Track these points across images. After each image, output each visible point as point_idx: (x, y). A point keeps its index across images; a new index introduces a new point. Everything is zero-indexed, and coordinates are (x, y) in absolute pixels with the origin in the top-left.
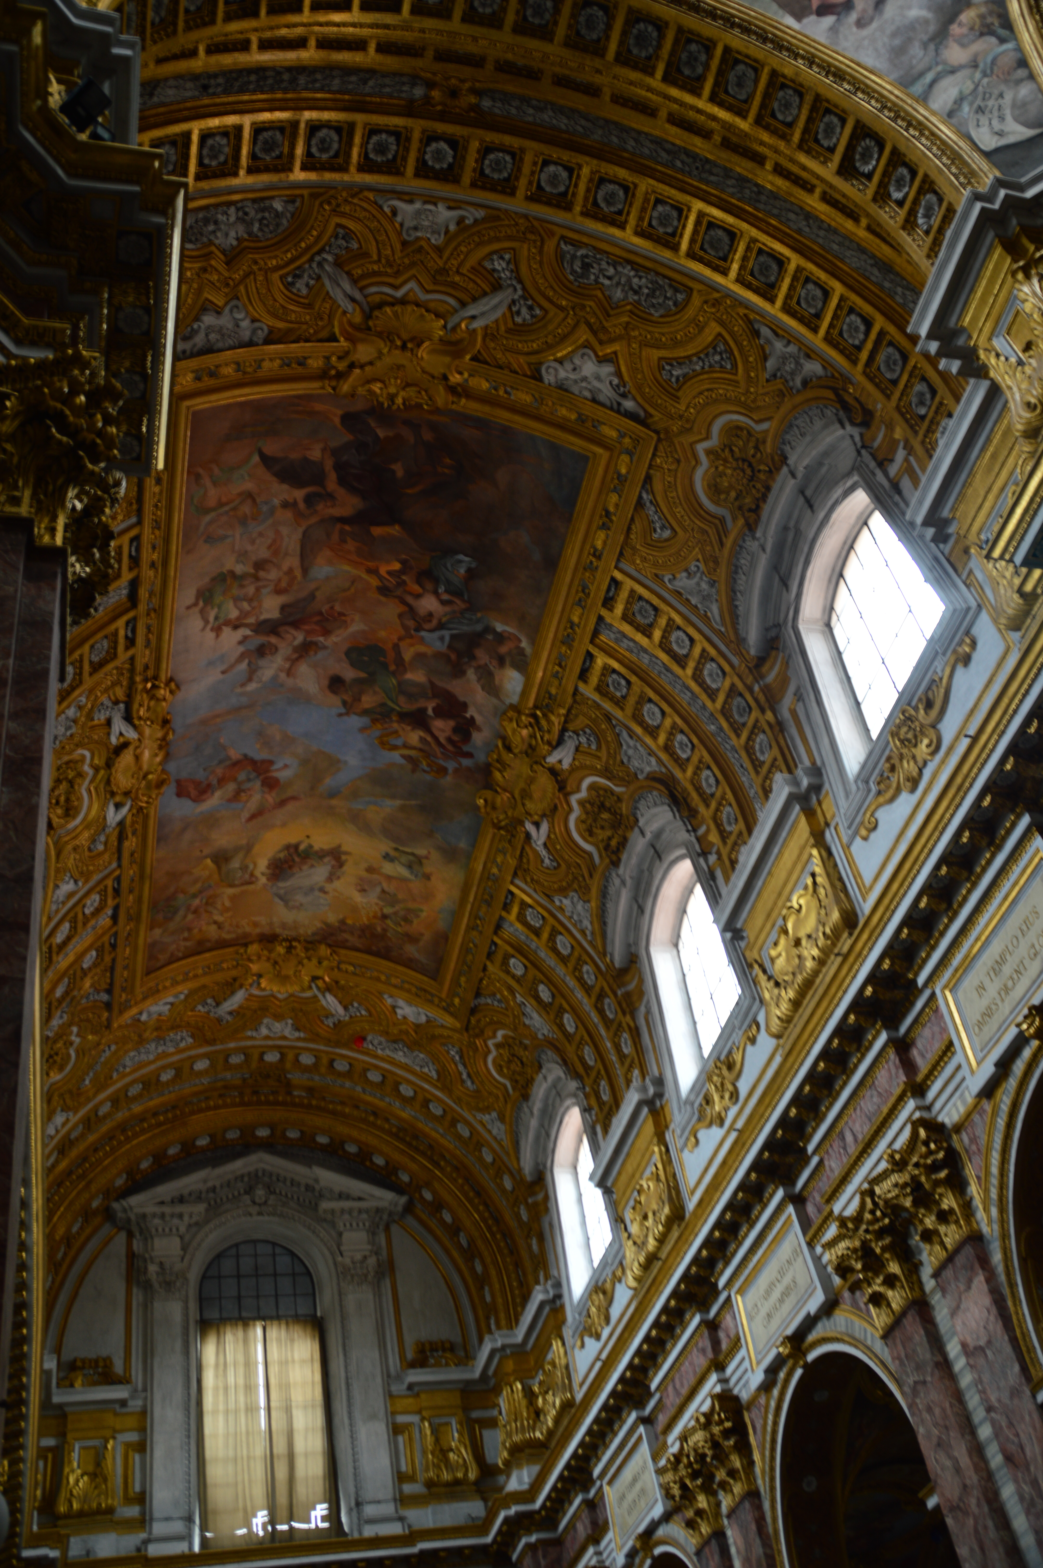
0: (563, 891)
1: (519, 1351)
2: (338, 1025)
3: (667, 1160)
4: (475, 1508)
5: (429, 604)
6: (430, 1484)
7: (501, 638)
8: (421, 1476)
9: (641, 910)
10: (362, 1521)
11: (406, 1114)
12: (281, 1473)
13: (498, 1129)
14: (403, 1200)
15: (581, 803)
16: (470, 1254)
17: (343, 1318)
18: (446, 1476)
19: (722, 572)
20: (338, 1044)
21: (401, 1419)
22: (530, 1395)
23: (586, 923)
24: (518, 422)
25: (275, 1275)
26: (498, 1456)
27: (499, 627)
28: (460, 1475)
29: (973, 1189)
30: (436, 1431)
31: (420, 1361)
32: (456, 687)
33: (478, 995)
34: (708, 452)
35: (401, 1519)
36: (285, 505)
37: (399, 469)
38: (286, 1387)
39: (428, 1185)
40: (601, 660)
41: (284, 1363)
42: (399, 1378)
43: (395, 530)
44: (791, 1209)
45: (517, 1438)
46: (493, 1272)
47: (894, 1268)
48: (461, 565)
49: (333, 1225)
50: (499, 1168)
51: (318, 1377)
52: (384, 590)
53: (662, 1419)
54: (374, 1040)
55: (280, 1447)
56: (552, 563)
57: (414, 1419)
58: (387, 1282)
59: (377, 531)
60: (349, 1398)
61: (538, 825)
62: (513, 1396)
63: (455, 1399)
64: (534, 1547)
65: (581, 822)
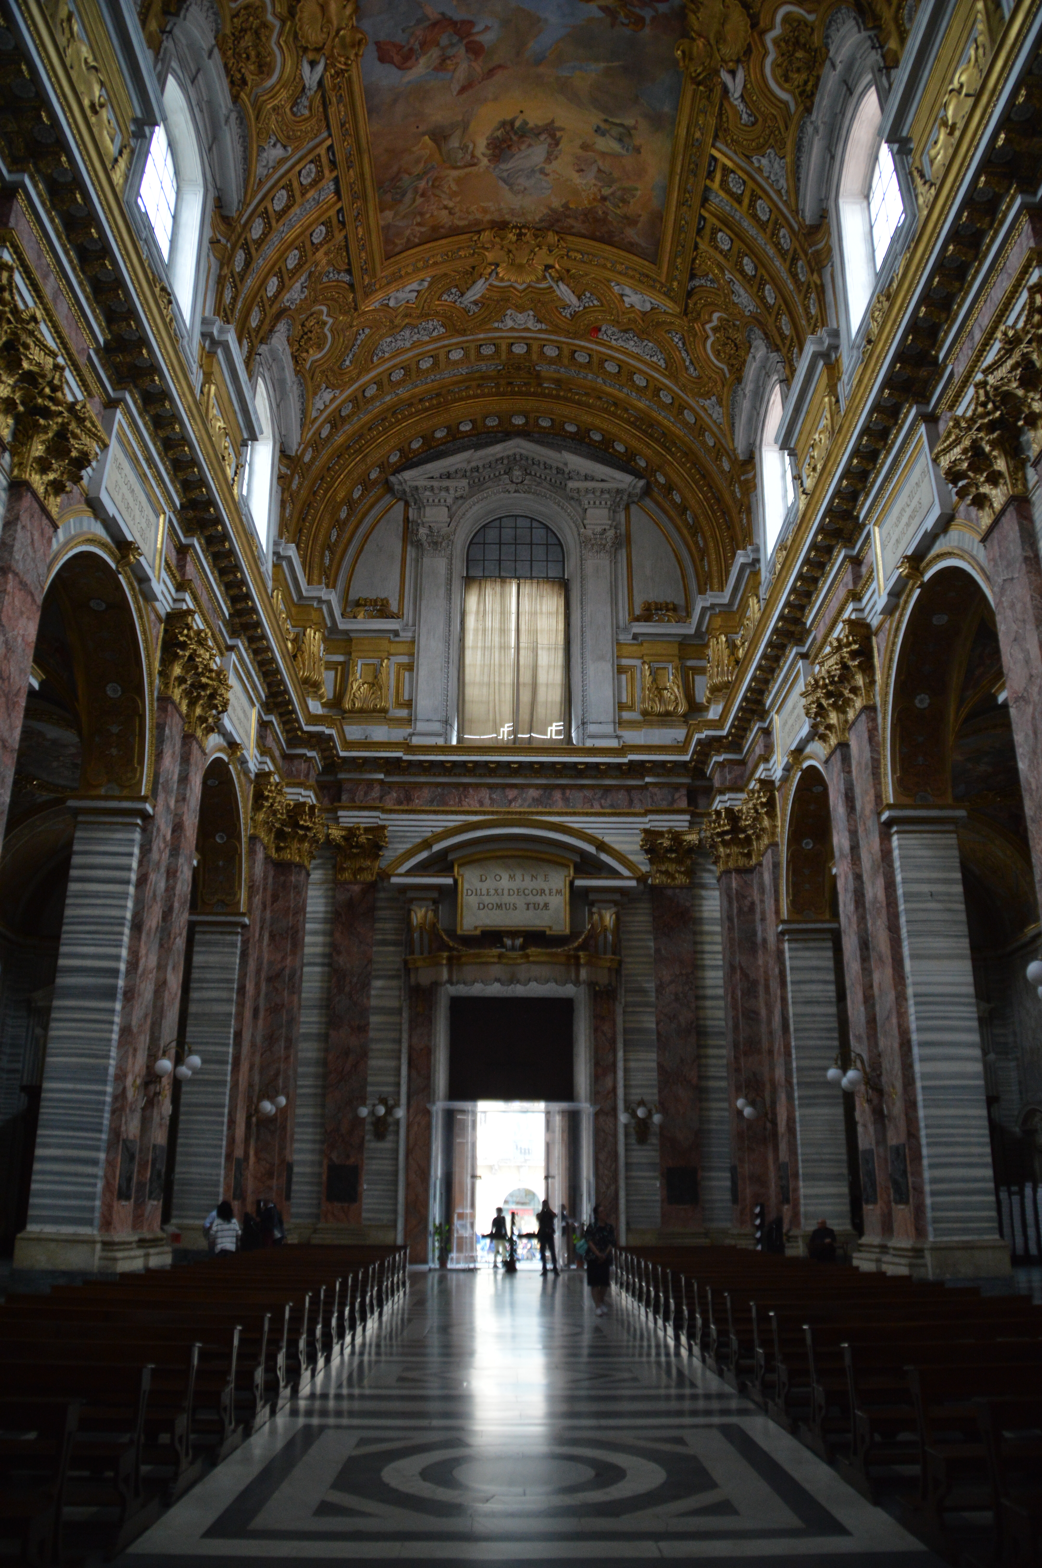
0: (760, 149)
1: (727, 606)
2: (574, 315)
3: (836, 410)
4: (676, 733)
6: (645, 713)
8: (639, 706)
9: (833, 159)
10: (584, 736)
12: (525, 696)
13: (717, 413)
14: (642, 483)
15: (776, 42)
16: (695, 529)
17: (584, 583)
18: (659, 708)
20: (576, 335)
21: (625, 662)
22: (732, 647)
23: (783, 182)
25: (532, 544)
26: (702, 695)
28: (671, 708)
30: (654, 673)
31: (646, 617)
33: (693, 276)
35: (618, 736)
38: (533, 632)
39: (661, 469)
41: (533, 614)
42: (626, 629)
44: (922, 425)
45: (717, 681)
46: (712, 543)
49: (579, 501)
50: (720, 451)
51: (561, 626)
53: (813, 652)
54: (608, 331)
55: (526, 677)
57: (637, 662)
58: (623, 552)
60: (583, 642)
61: (733, 73)
62: (718, 646)
63: (674, 649)
64: (721, 765)
65: (776, 65)
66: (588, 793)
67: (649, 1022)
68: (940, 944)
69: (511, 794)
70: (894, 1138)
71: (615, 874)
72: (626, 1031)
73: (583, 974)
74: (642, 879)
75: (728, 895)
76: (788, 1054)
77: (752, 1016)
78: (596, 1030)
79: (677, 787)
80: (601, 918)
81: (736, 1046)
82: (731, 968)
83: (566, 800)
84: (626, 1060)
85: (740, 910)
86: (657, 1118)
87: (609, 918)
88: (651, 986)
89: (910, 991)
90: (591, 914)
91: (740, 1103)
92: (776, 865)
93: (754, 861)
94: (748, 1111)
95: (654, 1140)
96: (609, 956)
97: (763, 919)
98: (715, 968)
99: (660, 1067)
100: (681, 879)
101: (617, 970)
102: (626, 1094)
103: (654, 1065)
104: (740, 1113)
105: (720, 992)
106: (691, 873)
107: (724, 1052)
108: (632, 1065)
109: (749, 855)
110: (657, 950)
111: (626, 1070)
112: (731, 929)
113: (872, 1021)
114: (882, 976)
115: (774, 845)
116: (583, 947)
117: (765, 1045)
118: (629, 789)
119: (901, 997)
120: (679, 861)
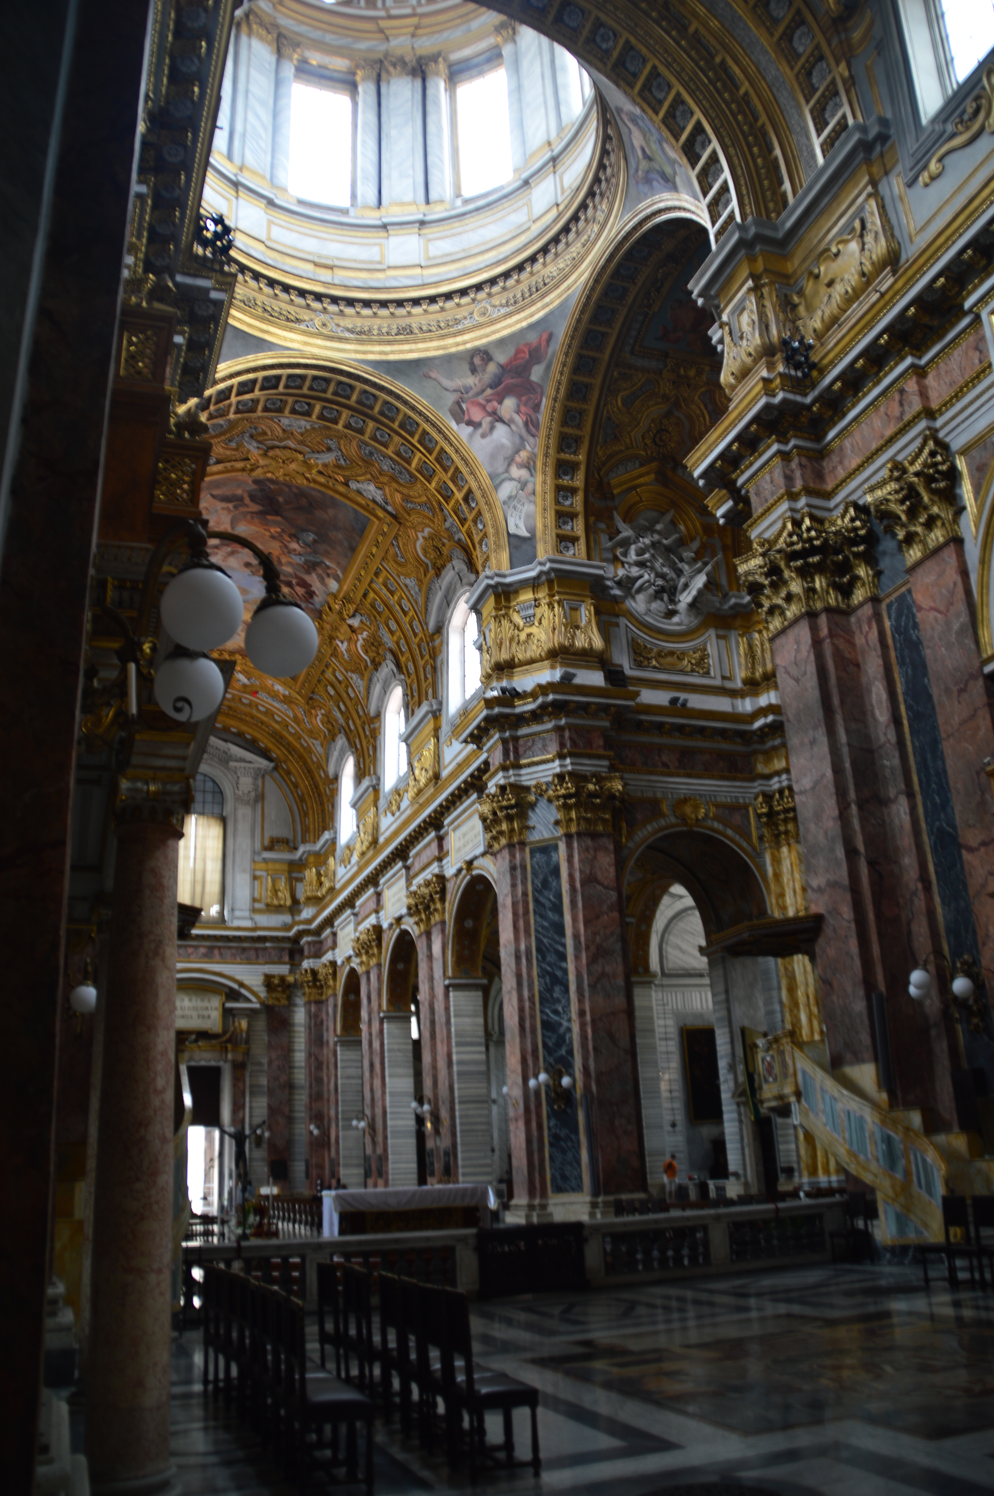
0: (353, 672)
1: (317, 854)
2: (245, 686)
3: (377, 815)
4: (287, 918)
5: (294, 545)
6: (268, 905)
7: (328, 567)
8: (264, 900)
9: (385, 692)
10: (233, 918)
11: (276, 726)
12: (198, 889)
13: (320, 749)
14: (272, 765)
15: (364, 639)
16: (302, 799)
17: (235, 821)
18: (275, 902)
19: (424, 588)
20: (244, 692)
21: (258, 873)
22: (319, 875)
23: (362, 689)
24: (337, 497)
25: (204, 791)
26: (301, 898)
27: (328, 563)
28: (282, 903)
29: (447, 904)
30: (274, 881)
31: (270, 848)
32: (307, 578)
33: (313, 692)
34: (423, 537)
35: (252, 919)
36: (223, 509)
37: (281, 499)
38: (204, 849)
39: (285, 762)
40: (372, 595)
41: (205, 837)
42: (259, 854)
43: (279, 518)
44: (404, 871)
45: (309, 894)
46: (311, 812)
47: (423, 916)
48: (311, 537)
49: (236, 773)
50: (320, 766)
51: (221, 846)
52: (273, 537)
53: (360, 918)
54: (262, 695)
55: (199, 877)
56: (353, 549)
57: (264, 874)
58: (259, 806)
59: (269, 517)
60: (234, 861)
61: (342, 642)
62: (310, 874)
63: (285, 867)
64: (309, 943)
65: (363, 646)
66: (234, 951)
67: (264, 1081)
68: (400, 1071)
69: (190, 950)
70: (379, 1150)
71: (248, 1000)
72: (251, 1086)
73: (230, 1056)
74: (262, 1003)
75: (309, 1013)
76: (337, 1103)
77: (319, 1081)
78: (235, 1086)
79: (283, 949)
80: (240, 1024)
81: (310, 1096)
82: (310, 1055)
83: (221, 954)
84: (251, 1102)
85: (316, 1024)
86: (267, 1134)
87: (244, 1024)
88: (265, 1061)
89: (387, 1090)
90: (234, 1022)
91: (312, 1127)
92: (335, 1006)
93: (324, 997)
94: (316, 1132)
95: (265, 1146)
96: (243, 1046)
97: (327, 1030)
98: (300, 1051)
99: (270, 1107)
100: (284, 1002)
101: (247, 1053)
102: (250, 1121)
103: (265, 1105)
104: (311, 1133)
105: (303, 1064)
106: (289, 998)
107: (303, 1097)
108: (254, 1105)
109: (321, 994)
110: (269, 1042)
111: (251, 1108)
112: (310, 1033)
113: (373, 1099)
114: (377, 1082)
115: (335, 995)
116: (229, 1041)
117: (326, 1096)
118: (256, 949)
119: (384, 1092)
120: (283, 992)
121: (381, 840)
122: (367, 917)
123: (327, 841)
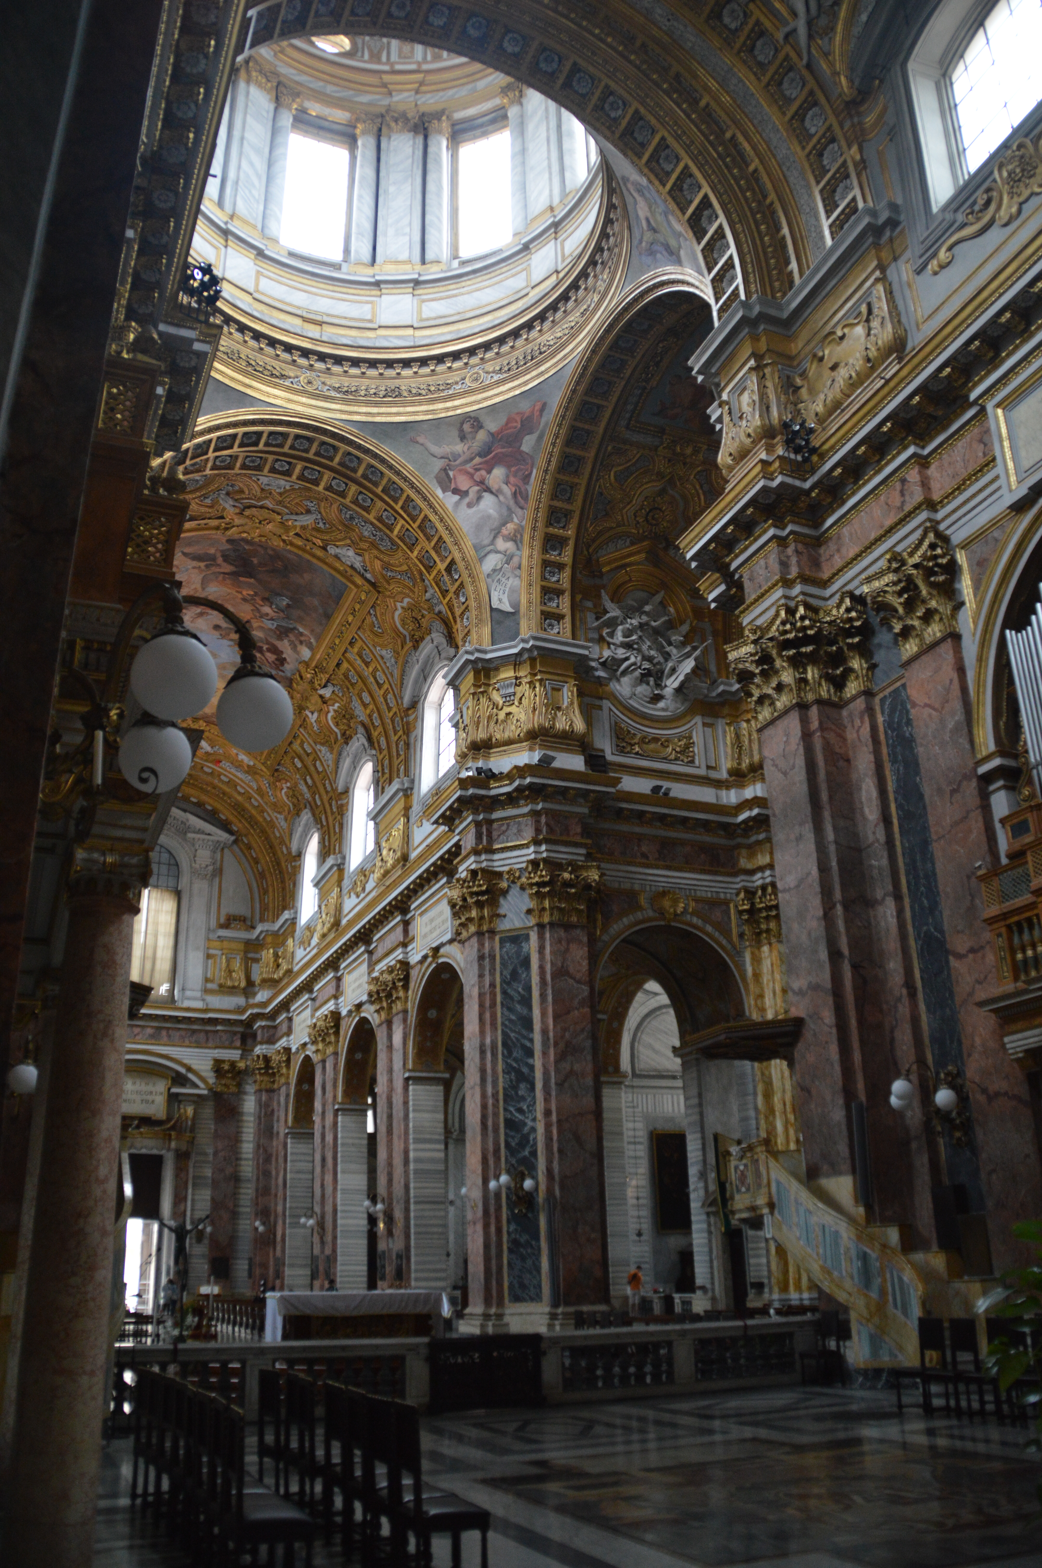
0: (323, 744)
1: (275, 934)
2: (207, 753)
3: (340, 896)
4: (241, 1001)
5: (266, 609)
6: (221, 986)
7: (301, 634)
8: (217, 981)
9: (355, 768)
10: (184, 998)
11: (239, 798)
12: (148, 966)
13: (283, 824)
14: (233, 838)
15: (335, 711)
16: (262, 875)
17: (191, 896)
18: (229, 983)
19: (401, 659)
20: (206, 761)
21: (212, 952)
22: (276, 956)
23: (330, 762)
24: (314, 561)
25: (159, 863)
26: (256, 980)
27: (301, 630)
28: (236, 984)
29: (410, 992)
30: (228, 961)
31: (226, 926)
32: (279, 644)
33: (279, 764)
34: (402, 608)
35: (203, 1000)
36: (194, 568)
37: (255, 561)
38: (156, 924)
39: (246, 836)
40: (345, 665)
41: (157, 911)
42: (214, 931)
43: (252, 580)
44: (366, 956)
45: (265, 976)
46: (271, 890)
47: (385, 1004)
48: (285, 602)
49: (193, 845)
50: (282, 842)
51: (174, 921)
52: (245, 600)
53: (318, 1003)
54: (225, 764)
55: (149, 953)
56: (328, 617)
57: (219, 953)
58: (217, 880)
59: (242, 579)
60: (187, 938)
61: (312, 713)
62: (267, 955)
63: (241, 946)
64: (263, 1027)
65: (334, 718)
66: (183, 1033)
67: (208, 1172)
68: (353, 1167)
69: (136, 1030)
70: (328, 1251)
71: (196, 1086)
72: (194, 1177)
73: (173, 1144)
74: (210, 1089)
75: (259, 1102)
76: (285, 1199)
77: (267, 1174)
78: (177, 1176)
79: (235, 1033)
80: (186, 1111)
81: (257, 1190)
82: (258, 1146)
83: (169, 1036)
84: (193, 1195)
85: (266, 1114)
86: (209, 1229)
87: (190, 1111)
88: (210, 1151)
89: (339, 1187)
90: (179, 1108)
91: (257, 1223)
92: (288, 1095)
93: (276, 1086)
94: (261, 1229)
95: (206, 1241)
96: (188, 1134)
97: (278, 1121)
98: (249, 1142)
99: (213, 1199)
100: (233, 1089)
101: (192, 1142)
102: (192, 1215)
103: (209, 1198)
104: (256, 1229)
105: (251, 1156)
106: (239, 1085)
107: (250, 1191)
108: (197, 1197)
109: (274, 1082)
110: (216, 1130)
111: (193, 1200)
112: (260, 1124)
113: (323, 1196)
114: (329, 1178)
115: (288, 1084)
116: (173, 1128)
117: (273, 1191)
118: (207, 1032)
119: (335, 1189)
120: (233, 1078)
121: (344, 922)
122: (325, 1002)
123: (287, 920)
